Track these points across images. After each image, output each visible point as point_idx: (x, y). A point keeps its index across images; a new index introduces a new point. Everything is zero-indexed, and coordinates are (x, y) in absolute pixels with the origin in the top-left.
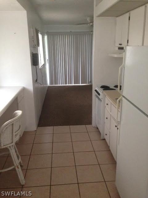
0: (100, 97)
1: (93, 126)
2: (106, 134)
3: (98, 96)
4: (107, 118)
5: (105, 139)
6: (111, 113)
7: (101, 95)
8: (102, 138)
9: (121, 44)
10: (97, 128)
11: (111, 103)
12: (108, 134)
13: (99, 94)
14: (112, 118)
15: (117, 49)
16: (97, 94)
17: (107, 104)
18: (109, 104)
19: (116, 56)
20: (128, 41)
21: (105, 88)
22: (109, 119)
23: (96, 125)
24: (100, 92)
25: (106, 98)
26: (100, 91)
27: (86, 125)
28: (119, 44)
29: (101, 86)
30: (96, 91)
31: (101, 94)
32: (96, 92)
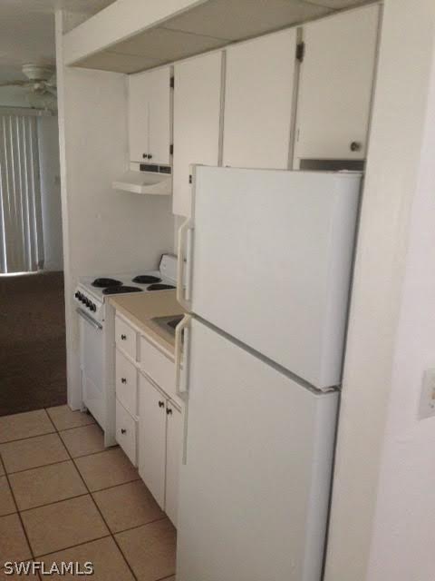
0: (95, 315)
1: (73, 408)
2: (123, 431)
3: (91, 313)
4: (124, 380)
5: (117, 446)
6: (138, 365)
7: (98, 310)
8: (107, 443)
9: (150, 157)
10: (88, 413)
11: (138, 333)
12: (131, 428)
13: (93, 308)
14: (142, 379)
15: (137, 168)
16: (83, 306)
17: (123, 337)
18: (132, 337)
19: (138, 189)
20: (172, 147)
21: (110, 286)
22: (131, 381)
23: (83, 404)
24: (94, 301)
25: (116, 318)
26: (96, 296)
27: (50, 410)
28: (144, 156)
29: (93, 281)
30: (79, 296)
31: (99, 305)
32: (80, 299)
